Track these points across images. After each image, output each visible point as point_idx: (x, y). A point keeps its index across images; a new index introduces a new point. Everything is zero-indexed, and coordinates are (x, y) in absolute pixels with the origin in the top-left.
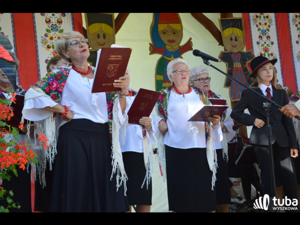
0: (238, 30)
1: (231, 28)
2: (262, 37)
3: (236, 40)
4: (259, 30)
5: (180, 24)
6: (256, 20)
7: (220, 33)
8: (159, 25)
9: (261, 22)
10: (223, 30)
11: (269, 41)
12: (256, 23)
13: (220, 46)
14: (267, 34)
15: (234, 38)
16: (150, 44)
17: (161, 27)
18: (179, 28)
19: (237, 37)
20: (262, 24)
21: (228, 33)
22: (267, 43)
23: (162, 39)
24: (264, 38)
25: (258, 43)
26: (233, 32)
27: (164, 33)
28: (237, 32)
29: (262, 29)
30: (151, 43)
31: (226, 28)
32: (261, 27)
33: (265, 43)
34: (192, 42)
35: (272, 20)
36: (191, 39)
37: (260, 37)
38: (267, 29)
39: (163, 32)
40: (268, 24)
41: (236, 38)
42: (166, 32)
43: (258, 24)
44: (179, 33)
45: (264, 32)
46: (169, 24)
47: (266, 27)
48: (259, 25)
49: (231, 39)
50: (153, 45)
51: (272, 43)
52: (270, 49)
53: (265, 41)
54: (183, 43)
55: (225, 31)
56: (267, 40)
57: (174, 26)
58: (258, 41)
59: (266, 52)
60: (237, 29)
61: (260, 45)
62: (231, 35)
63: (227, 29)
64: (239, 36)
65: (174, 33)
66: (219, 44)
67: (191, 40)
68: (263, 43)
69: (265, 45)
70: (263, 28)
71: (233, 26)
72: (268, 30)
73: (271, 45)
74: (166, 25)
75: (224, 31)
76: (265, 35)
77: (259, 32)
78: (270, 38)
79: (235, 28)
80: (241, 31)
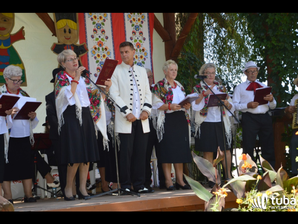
0: (72, 22)
1: (65, 20)
3: (70, 33)
4: (94, 23)
9: (96, 15)
11: (103, 35)
12: (91, 16)
14: (102, 28)
15: (67, 30)
19: (71, 29)
20: (97, 18)
21: (62, 25)
22: (102, 37)
24: (99, 32)
25: (92, 37)
26: (67, 24)
28: (71, 24)
29: (97, 22)
32: (96, 20)
33: (100, 37)
34: (24, 31)
36: (23, 27)
37: (95, 30)
38: (102, 23)
40: (103, 18)
43: (93, 17)
44: (10, 21)
45: (99, 26)
47: (101, 21)
48: (94, 19)
49: (65, 31)
51: (107, 38)
52: (104, 43)
53: (99, 35)
56: (101, 34)
58: (93, 35)
59: (101, 46)
60: (71, 20)
61: (95, 39)
62: (65, 26)
63: (61, 21)
64: (73, 28)
67: (24, 29)
68: (98, 37)
69: (100, 39)
71: (68, 18)
73: (105, 40)
75: (58, 22)
76: (100, 29)
77: (94, 25)
78: (105, 32)
79: (69, 20)
80: (75, 23)
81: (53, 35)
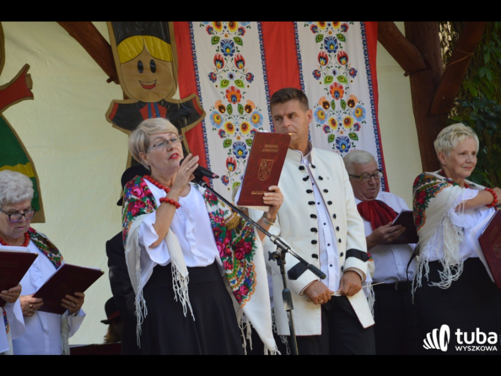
0: (158, 42)
1: (140, 37)
2: (222, 62)
3: (153, 70)
4: (215, 40)
7: (109, 47)
10: (118, 43)
11: (241, 71)
12: (206, 21)
14: (236, 53)
15: (147, 65)
19: (156, 62)
20: (223, 25)
21: (132, 52)
22: (237, 76)
24: (229, 63)
25: (212, 77)
26: (144, 47)
28: (155, 47)
29: (222, 38)
31: (124, 38)
32: (219, 33)
33: (231, 76)
34: (29, 76)
36: (27, 67)
37: (218, 60)
38: (235, 39)
40: (238, 25)
41: (152, 63)
43: (211, 24)
45: (228, 47)
47: (232, 34)
48: (215, 29)
49: (141, 68)
51: (250, 78)
52: (244, 93)
53: (230, 71)
55: (123, 42)
56: (235, 68)
58: (213, 71)
59: (234, 102)
60: (155, 38)
61: (218, 82)
62: (139, 54)
63: (128, 40)
64: (163, 59)
67: (29, 72)
68: (226, 76)
69: (232, 83)
70: (226, 36)
71: (145, 32)
72: (239, 42)
73: (246, 83)
75: (121, 44)
76: (232, 55)
77: (215, 47)
78: (244, 64)
79: (150, 38)
80: (165, 44)
81: (109, 81)
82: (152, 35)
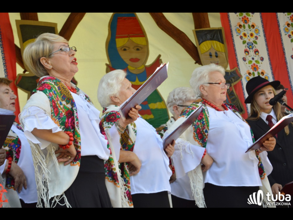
0: (218, 43)
1: (210, 41)
2: (248, 52)
3: (217, 56)
4: (244, 42)
5: (144, 38)
6: (239, 30)
7: (196, 48)
8: (117, 40)
9: (246, 32)
10: (200, 44)
11: (257, 56)
12: (239, 33)
13: (197, 64)
14: (254, 48)
15: (214, 54)
16: (107, 65)
17: (120, 42)
18: (144, 43)
19: (218, 53)
20: (247, 35)
21: (206, 48)
22: (256, 59)
23: (123, 57)
24: (252, 53)
25: (244, 59)
26: (212, 46)
27: (125, 50)
28: (217, 46)
29: (247, 41)
30: (108, 63)
31: (202, 42)
32: (246, 39)
33: (253, 59)
34: (161, 60)
35: (259, 30)
36: (160, 56)
37: (246, 51)
38: (253, 41)
39: (123, 49)
40: (255, 35)
41: (216, 53)
42: (127, 49)
43: (242, 35)
44: (144, 50)
45: (250, 45)
46: (131, 38)
47: (252, 39)
48: (244, 37)
49: (211, 55)
50: (111, 66)
51: (262, 59)
52: (260, 66)
53: (252, 56)
54: (150, 62)
55: (202, 45)
56: (255, 55)
57: (137, 40)
58: (244, 56)
59: (255, 71)
60: (216, 42)
61: (247, 62)
62: (210, 49)
63: (204, 43)
64: (220, 51)
65: (138, 49)
66: (195, 62)
67: (161, 58)
68: (251, 59)
69: (254, 62)
70: (249, 40)
71: (212, 39)
72: (256, 43)
73: (260, 61)
74: (127, 39)
76: (252, 49)
77: (244, 45)
78: (258, 53)
79: (214, 42)
80: (221, 44)
81: (196, 63)
82: (215, 40)
